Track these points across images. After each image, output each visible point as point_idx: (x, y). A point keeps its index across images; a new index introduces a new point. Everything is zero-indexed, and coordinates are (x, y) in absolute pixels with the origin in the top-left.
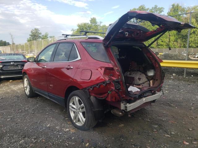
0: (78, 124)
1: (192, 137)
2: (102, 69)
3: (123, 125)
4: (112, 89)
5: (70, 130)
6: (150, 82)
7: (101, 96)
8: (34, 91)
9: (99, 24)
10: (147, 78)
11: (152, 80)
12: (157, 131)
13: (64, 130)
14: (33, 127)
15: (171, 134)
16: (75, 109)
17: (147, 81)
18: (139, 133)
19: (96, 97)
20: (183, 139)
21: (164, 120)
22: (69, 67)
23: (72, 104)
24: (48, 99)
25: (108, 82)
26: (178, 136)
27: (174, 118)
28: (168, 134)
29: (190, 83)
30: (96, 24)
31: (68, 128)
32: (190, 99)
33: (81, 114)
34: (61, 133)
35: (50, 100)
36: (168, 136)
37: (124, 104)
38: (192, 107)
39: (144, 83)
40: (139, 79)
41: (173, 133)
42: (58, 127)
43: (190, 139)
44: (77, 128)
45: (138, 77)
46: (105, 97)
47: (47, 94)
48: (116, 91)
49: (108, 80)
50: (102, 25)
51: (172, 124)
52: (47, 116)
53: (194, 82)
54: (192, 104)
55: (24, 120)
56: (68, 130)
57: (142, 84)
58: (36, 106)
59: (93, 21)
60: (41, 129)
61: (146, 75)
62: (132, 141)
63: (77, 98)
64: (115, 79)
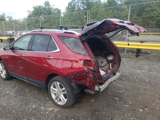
0: (59, 103)
1: (143, 105)
2: (81, 61)
3: (93, 100)
4: (91, 77)
5: (54, 109)
6: (109, 64)
7: (80, 82)
8: (11, 75)
9: (52, 7)
10: (107, 61)
11: (111, 63)
12: (119, 103)
13: (49, 109)
14: (21, 109)
15: (129, 104)
16: (56, 91)
17: (107, 64)
18: (107, 106)
19: (75, 83)
20: (138, 107)
21: (121, 92)
22: (49, 57)
23: (53, 87)
24: (27, 82)
25: (87, 72)
26: (134, 105)
27: (127, 90)
28: (127, 104)
29: (130, 60)
30: (50, 6)
31: (52, 107)
32: (133, 73)
33: (62, 96)
34: (47, 113)
35: (29, 83)
36: (128, 106)
37: (98, 86)
38: (137, 79)
39: (105, 66)
40: (102, 62)
41: (130, 103)
42: (43, 107)
43: (142, 106)
44: (59, 107)
45: (101, 61)
46: (84, 82)
47: (27, 78)
48: (93, 78)
49: (87, 70)
50: (54, 8)
51: (128, 96)
52: (29, 98)
53: (133, 58)
54: (136, 77)
55: (10, 103)
56: (51, 109)
57: (104, 66)
58: (15, 89)
59: (47, 4)
60: (28, 111)
61: (107, 59)
62: (104, 113)
63: (58, 83)
64: (92, 68)
